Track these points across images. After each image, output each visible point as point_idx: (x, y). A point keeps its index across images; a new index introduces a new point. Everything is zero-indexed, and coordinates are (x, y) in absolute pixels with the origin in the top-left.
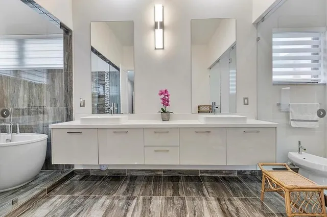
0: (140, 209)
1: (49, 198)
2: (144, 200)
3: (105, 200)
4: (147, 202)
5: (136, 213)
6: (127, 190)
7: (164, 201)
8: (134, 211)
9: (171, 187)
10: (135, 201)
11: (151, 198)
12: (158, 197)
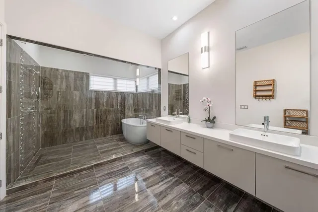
0: (168, 185)
1: (144, 154)
2: (177, 181)
3: (159, 168)
4: (177, 183)
5: (164, 185)
6: (175, 169)
7: (187, 190)
8: (165, 184)
9: (203, 185)
10: (171, 178)
11: (182, 183)
12: (186, 185)
